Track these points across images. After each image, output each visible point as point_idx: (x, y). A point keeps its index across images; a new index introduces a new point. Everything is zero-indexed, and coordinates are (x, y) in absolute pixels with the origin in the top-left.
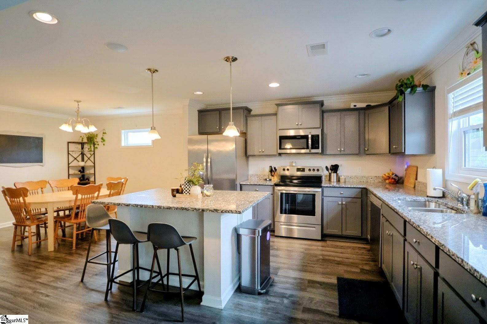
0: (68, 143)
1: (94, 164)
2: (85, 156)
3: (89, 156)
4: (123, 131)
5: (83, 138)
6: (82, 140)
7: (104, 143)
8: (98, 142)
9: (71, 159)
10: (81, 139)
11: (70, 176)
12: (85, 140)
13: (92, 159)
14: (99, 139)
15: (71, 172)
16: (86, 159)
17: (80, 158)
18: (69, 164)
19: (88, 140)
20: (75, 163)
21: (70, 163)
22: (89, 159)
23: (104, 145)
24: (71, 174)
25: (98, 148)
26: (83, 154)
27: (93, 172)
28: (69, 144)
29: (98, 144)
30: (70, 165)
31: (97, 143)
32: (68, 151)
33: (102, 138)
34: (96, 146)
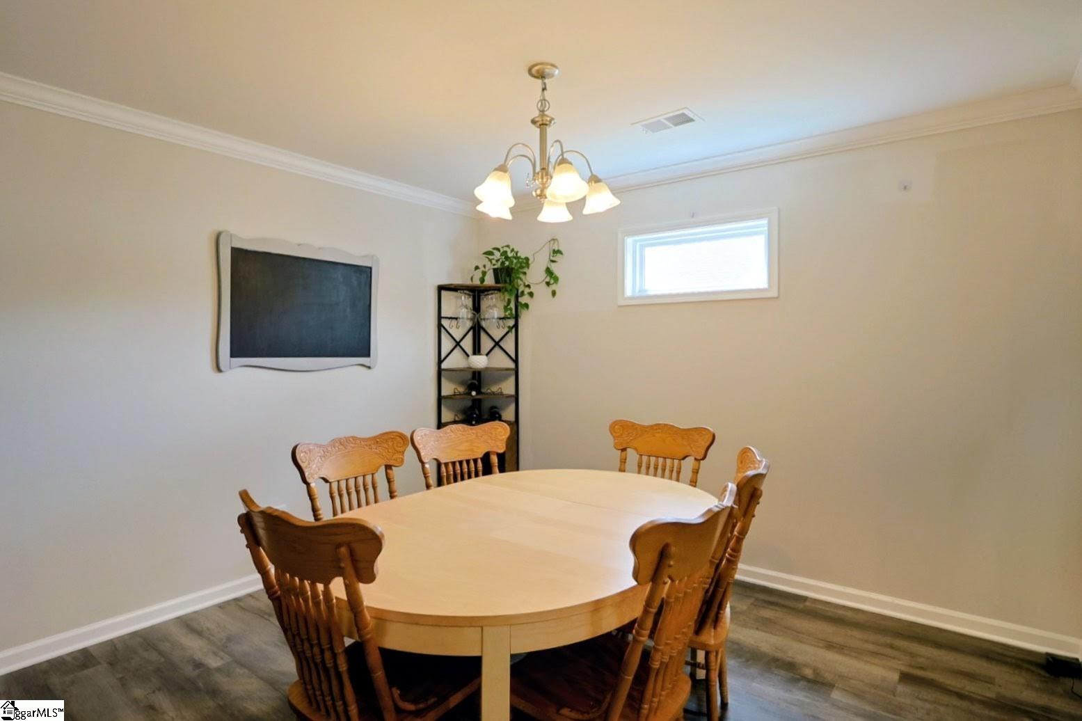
0: (441, 288)
1: (516, 361)
2: (483, 335)
3: (497, 334)
4: (629, 241)
5: (484, 273)
6: (482, 280)
7: (554, 287)
8: (529, 286)
9: (447, 345)
10: (478, 274)
11: (443, 401)
12: (490, 280)
13: (509, 344)
14: (534, 276)
15: (448, 389)
16: (486, 344)
17: (468, 344)
18: (440, 361)
19: (497, 281)
20: (455, 361)
21: (443, 355)
22: (497, 344)
23: (554, 293)
24: (447, 397)
25: (530, 307)
26: (477, 329)
27: (512, 392)
28: (444, 293)
29: (531, 294)
30: (444, 366)
31: (527, 290)
32: (440, 317)
33: (549, 272)
34: (523, 300)
